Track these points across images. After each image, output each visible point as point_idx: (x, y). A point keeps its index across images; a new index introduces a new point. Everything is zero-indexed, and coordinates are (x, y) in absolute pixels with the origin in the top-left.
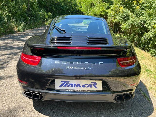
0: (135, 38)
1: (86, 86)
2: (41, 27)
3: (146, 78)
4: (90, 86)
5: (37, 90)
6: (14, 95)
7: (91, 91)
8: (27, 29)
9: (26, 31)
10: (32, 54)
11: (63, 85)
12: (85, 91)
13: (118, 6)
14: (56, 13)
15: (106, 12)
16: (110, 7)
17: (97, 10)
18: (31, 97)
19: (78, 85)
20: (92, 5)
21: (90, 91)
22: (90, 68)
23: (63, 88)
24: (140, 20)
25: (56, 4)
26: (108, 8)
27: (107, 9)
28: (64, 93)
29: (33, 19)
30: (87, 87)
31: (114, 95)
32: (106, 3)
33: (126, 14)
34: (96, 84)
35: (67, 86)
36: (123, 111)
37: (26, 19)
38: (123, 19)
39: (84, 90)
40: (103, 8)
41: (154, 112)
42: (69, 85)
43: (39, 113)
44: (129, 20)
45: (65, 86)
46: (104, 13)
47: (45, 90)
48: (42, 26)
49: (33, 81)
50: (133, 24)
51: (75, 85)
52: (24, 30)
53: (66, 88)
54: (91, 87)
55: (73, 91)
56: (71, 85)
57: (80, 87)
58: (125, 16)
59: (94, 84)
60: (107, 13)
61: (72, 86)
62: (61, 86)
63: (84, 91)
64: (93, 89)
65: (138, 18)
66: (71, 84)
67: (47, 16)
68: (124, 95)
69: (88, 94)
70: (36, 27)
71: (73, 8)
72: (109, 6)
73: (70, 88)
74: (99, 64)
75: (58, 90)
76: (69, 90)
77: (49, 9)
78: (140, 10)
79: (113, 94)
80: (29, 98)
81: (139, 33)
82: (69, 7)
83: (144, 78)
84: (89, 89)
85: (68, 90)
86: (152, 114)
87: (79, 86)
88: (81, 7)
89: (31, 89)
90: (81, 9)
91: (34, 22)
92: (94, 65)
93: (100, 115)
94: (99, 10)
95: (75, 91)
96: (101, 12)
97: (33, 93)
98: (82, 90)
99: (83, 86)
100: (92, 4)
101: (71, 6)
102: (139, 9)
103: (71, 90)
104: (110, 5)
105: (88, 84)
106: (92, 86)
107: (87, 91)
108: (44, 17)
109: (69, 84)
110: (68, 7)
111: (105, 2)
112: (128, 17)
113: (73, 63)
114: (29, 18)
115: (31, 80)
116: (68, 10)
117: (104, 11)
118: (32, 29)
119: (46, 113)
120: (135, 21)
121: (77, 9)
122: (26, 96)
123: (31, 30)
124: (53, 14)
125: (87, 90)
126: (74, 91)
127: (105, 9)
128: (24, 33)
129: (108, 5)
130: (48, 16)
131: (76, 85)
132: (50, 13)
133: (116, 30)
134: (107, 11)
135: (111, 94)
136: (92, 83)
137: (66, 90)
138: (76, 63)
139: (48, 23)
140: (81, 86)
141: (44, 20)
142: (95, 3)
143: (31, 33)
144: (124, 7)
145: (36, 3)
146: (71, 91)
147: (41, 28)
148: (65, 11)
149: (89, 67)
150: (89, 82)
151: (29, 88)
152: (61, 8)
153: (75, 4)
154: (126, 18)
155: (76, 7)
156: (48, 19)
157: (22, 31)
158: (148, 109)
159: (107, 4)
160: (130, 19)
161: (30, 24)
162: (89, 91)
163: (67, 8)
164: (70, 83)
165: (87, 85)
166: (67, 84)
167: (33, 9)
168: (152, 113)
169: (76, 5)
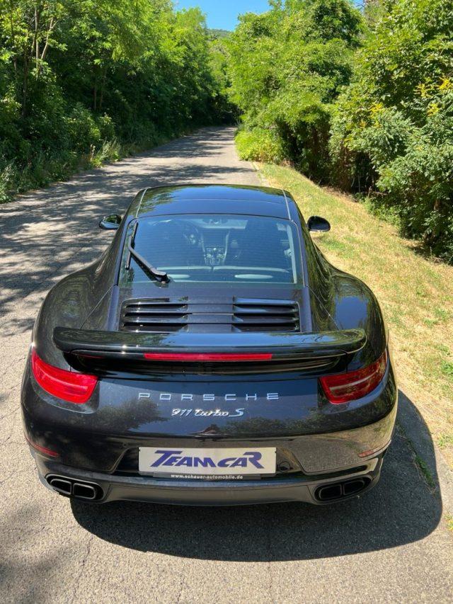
0: (427, 220)
1: (231, 463)
2: (77, 179)
3: (437, 398)
4: (240, 463)
5: (87, 475)
6: (7, 474)
7: (244, 476)
8: (22, 191)
9: (20, 199)
10: (68, 368)
11: (164, 462)
12: (227, 477)
13: (364, 97)
14: (131, 115)
15: (322, 113)
16: (338, 94)
17: (289, 105)
18: (69, 493)
19: (208, 461)
20: (270, 86)
21: (241, 477)
22: (241, 414)
23: (162, 469)
24: (442, 155)
25: (130, 78)
26: (332, 95)
27: (325, 100)
28: (167, 484)
29: (45, 147)
30: (233, 465)
31: (313, 485)
32: (323, 74)
33: (393, 130)
34: (258, 456)
35: (175, 463)
36: (347, 525)
37: (18, 147)
38: (384, 150)
39: (225, 475)
40: (313, 99)
41: (440, 524)
42: (179, 460)
43: (90, 535)
44: (403, 154)
45: (169, 463)
46: (317, 116)
47: (112, 475)
48: (78, 172)
49: (66, 441)
50: (419, 169)
51: (197, 460)
52: (13, 194)
53: (172, 469)
54: (244, 465)
55: (192, 477)
56: (186, 462)
57: (213, 465)
58: (390, 140)
59: (252, 456)
60: (328, 116)
61: (189, 464)
62: (156, 464)
63: (224, 478)
64: (251, 469)
65: (435, 149)
66: (185, 459)
67: (96, 131)
68: (342, 483)
69: (236, 485)
70: (57, 178)
71: (196, 91)
72: (335, 89)
73: (184, 469)
74: (268, 398)
75: (148, 476)
76: (181, 476)
77: (102, 101)
78: (443, 119)
79: (308, 483)
80: (61, 493)
81: (445, 200)
82: (182, 88)
83: (430, 401)
84: (239, 471)
85: (177, 476)
86: (434, 533)
87: (208, 464)
88: (228, 85)
89: (69, 471)
90: (230, 91)
91: (48, 159)
92: (251, 401)
93: (276, 537)
94: (294, 105)
95: (198, 478)
96: (306, 112)
97: (73, 482)
98: (218, 476)
99: (222, 464)
100: (270, 78)
101: (191, 83)
102: (441, 116)
103: (187, 475)
104: (339, 83)
105: (236, 458)
106: (249, 463)
107: (233, 478)
108: (86, 134)
109: (180, 458)
110: (176, 85)
111: (317, 71)
112: (400, 142)
113: (191, 397)
114: (27, 143)
115: (60, 437)
116: (176, 98)
117: (315, 109)
118: (42, 186)
119: (112, 536)
120: (425, 158)
121: (214, 95)
122: (51, 487)
123: (39, 192)
124: (119, 121)
125: (233, 475)
126: (195, 477)
127: (318, 102)
128: (12, 211)
129: (332, 86)
130: (101, 131)
131: (201, 462)
132: (107, 119)
133: (363, 179)
134: (326, 108)
135: (305, 484)
136: (246, 454)
137: (173, 476)
138: (198, 396)
139: (102, 157)
140: (216, 464)
141: (84, 144)
142: (280, 76)
143: (38, 206)
144: (388, 104)
145: (53, 83)
146: (186, 477)
147: (74, 183)
148: (165, 102)
149: (237, 411)
150: (238, 453)
151: (62, 468)
152: (149, 93)
153: (203, 76)
154: (394, 148)
155: (209, 87)
156: (101, 143)
157: (6, 201)
158: (423, 516)
159: (326, 78)
160: (407, 150)
161: (32, 169)
162: (238, 477)
163: (175, 91)
164: (183, 455)
165: (233, 459)
166: (174, 459)
167: (44, 106)
168: (434, 528)
169: (207, 78)
